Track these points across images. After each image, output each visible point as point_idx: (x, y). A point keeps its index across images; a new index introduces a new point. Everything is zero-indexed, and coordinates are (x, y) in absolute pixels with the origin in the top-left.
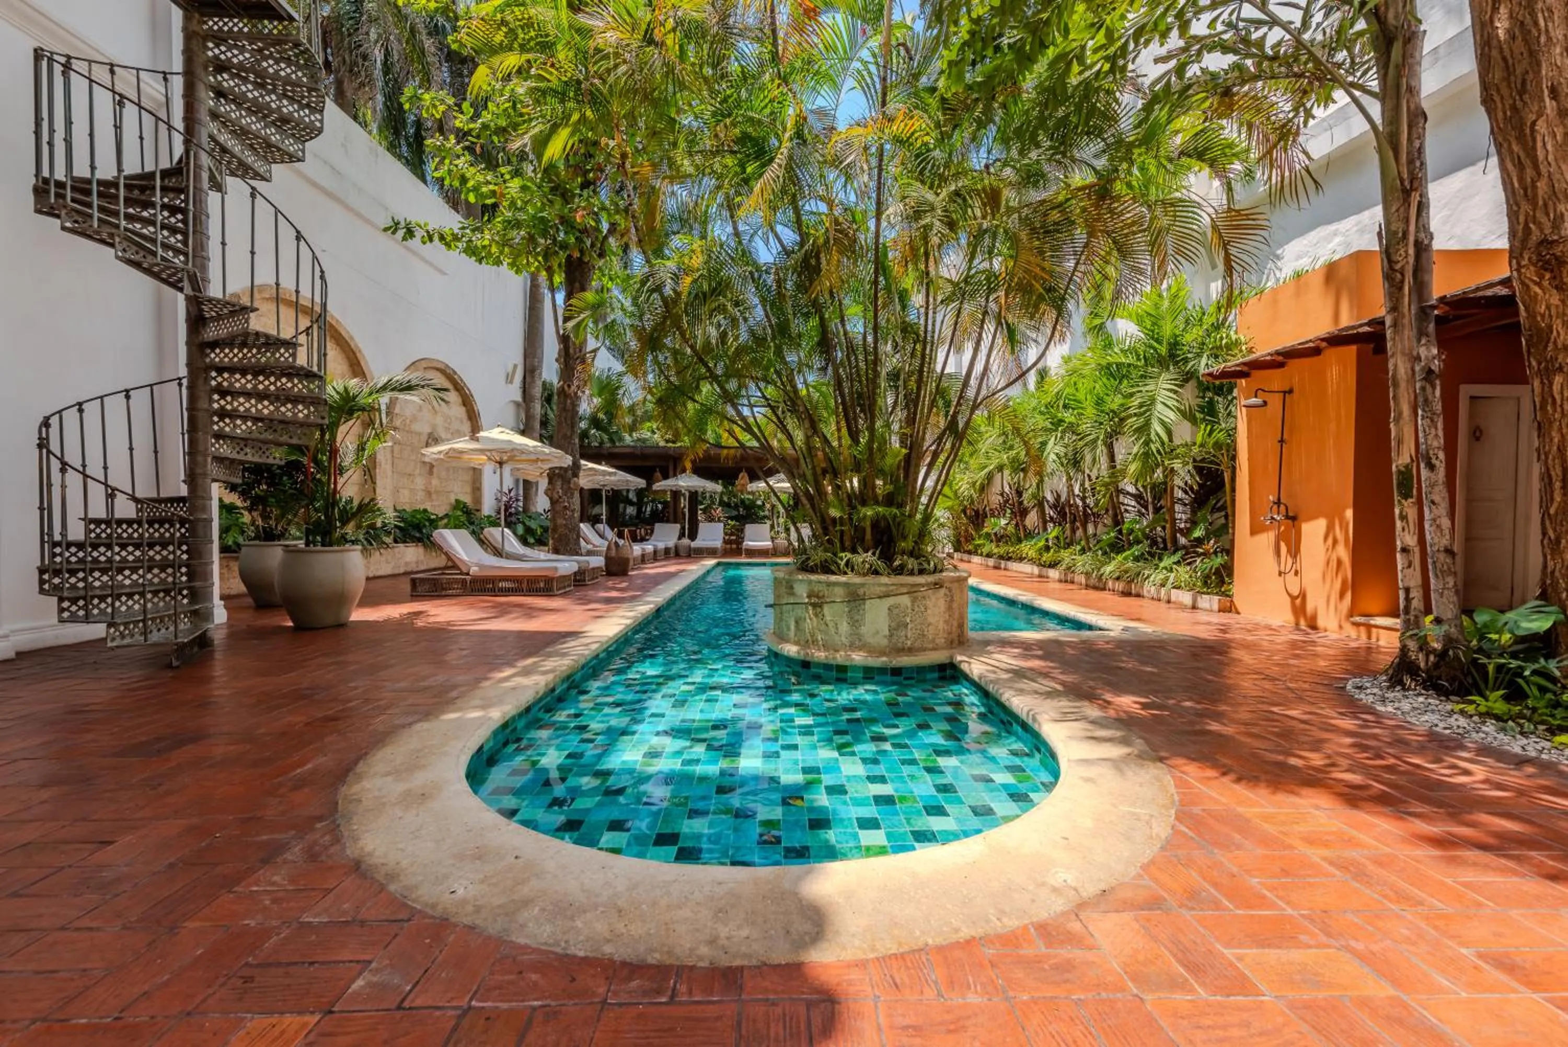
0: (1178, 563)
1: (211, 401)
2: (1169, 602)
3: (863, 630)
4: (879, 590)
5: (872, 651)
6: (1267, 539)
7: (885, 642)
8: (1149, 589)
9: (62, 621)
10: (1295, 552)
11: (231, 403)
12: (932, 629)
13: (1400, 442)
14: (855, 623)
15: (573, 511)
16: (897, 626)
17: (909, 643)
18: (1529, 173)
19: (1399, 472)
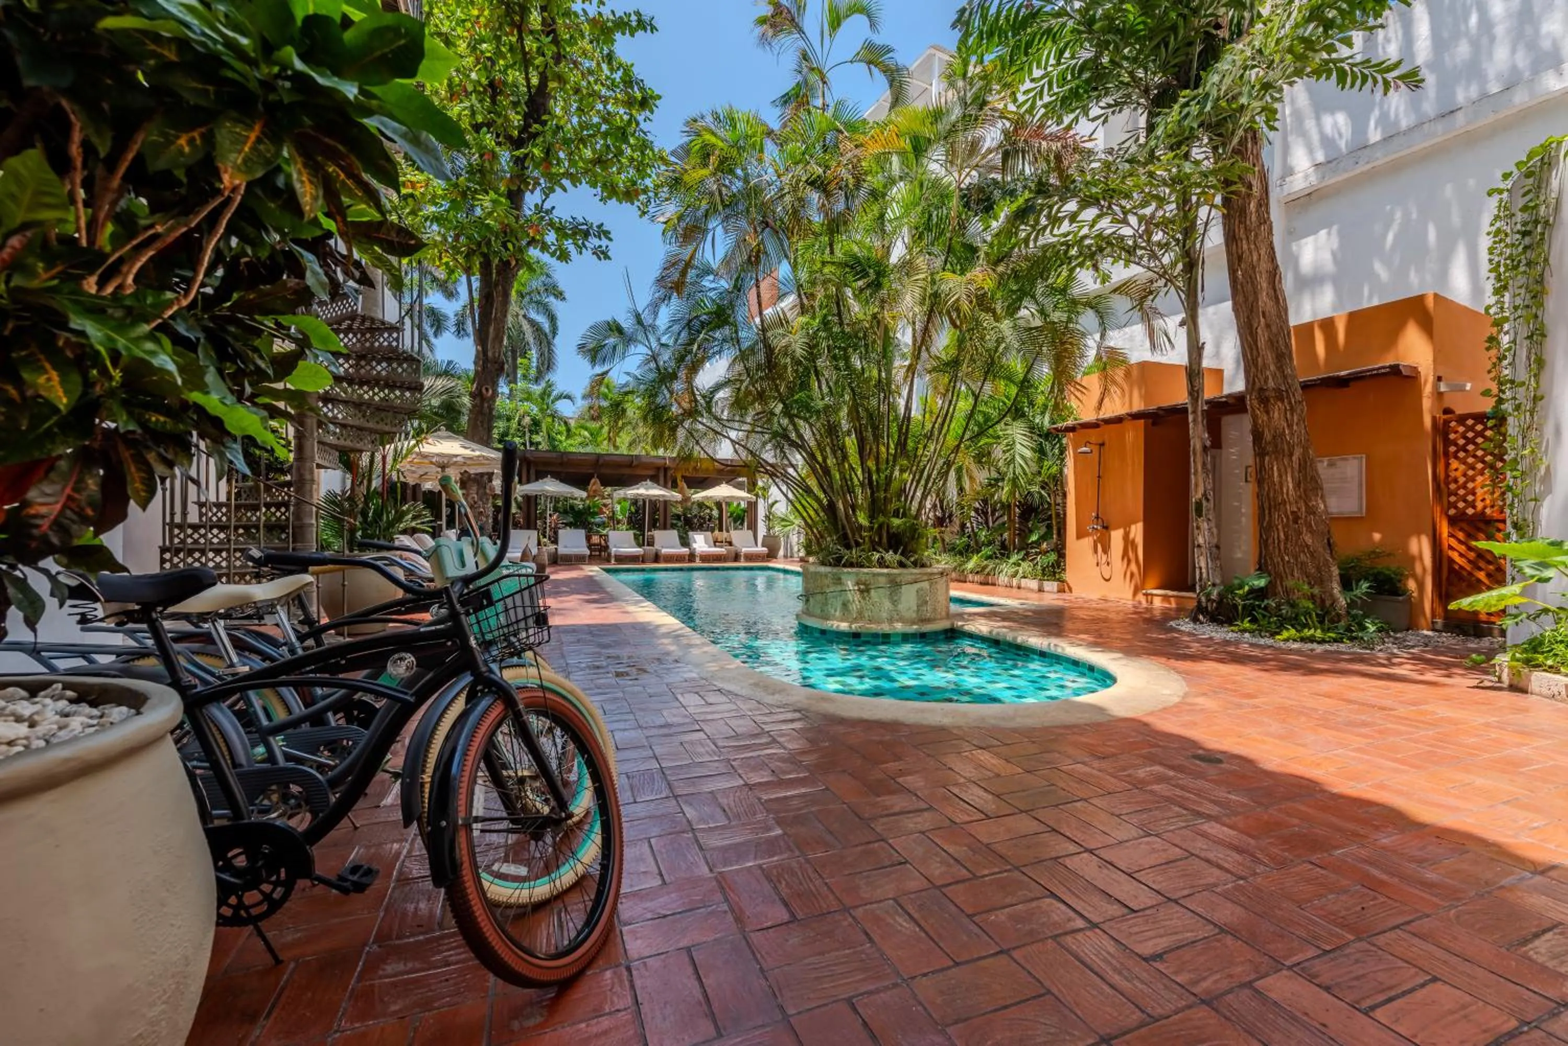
0: (1023, 560)
2: (1019, 588)
4: (910, 578)
5: (905, 622)
6: (1088, 542)
7: (914, 615)
8: (1003, 579)
10: (1105, 551)
11: (332, 411)
12: (940, 605)
13: (1196, 485)
14: (895, 603)
15: (487, 517)
16: (922, 603)
17: (928, 615)
18: (1255, 352)
19: (1197, 503)
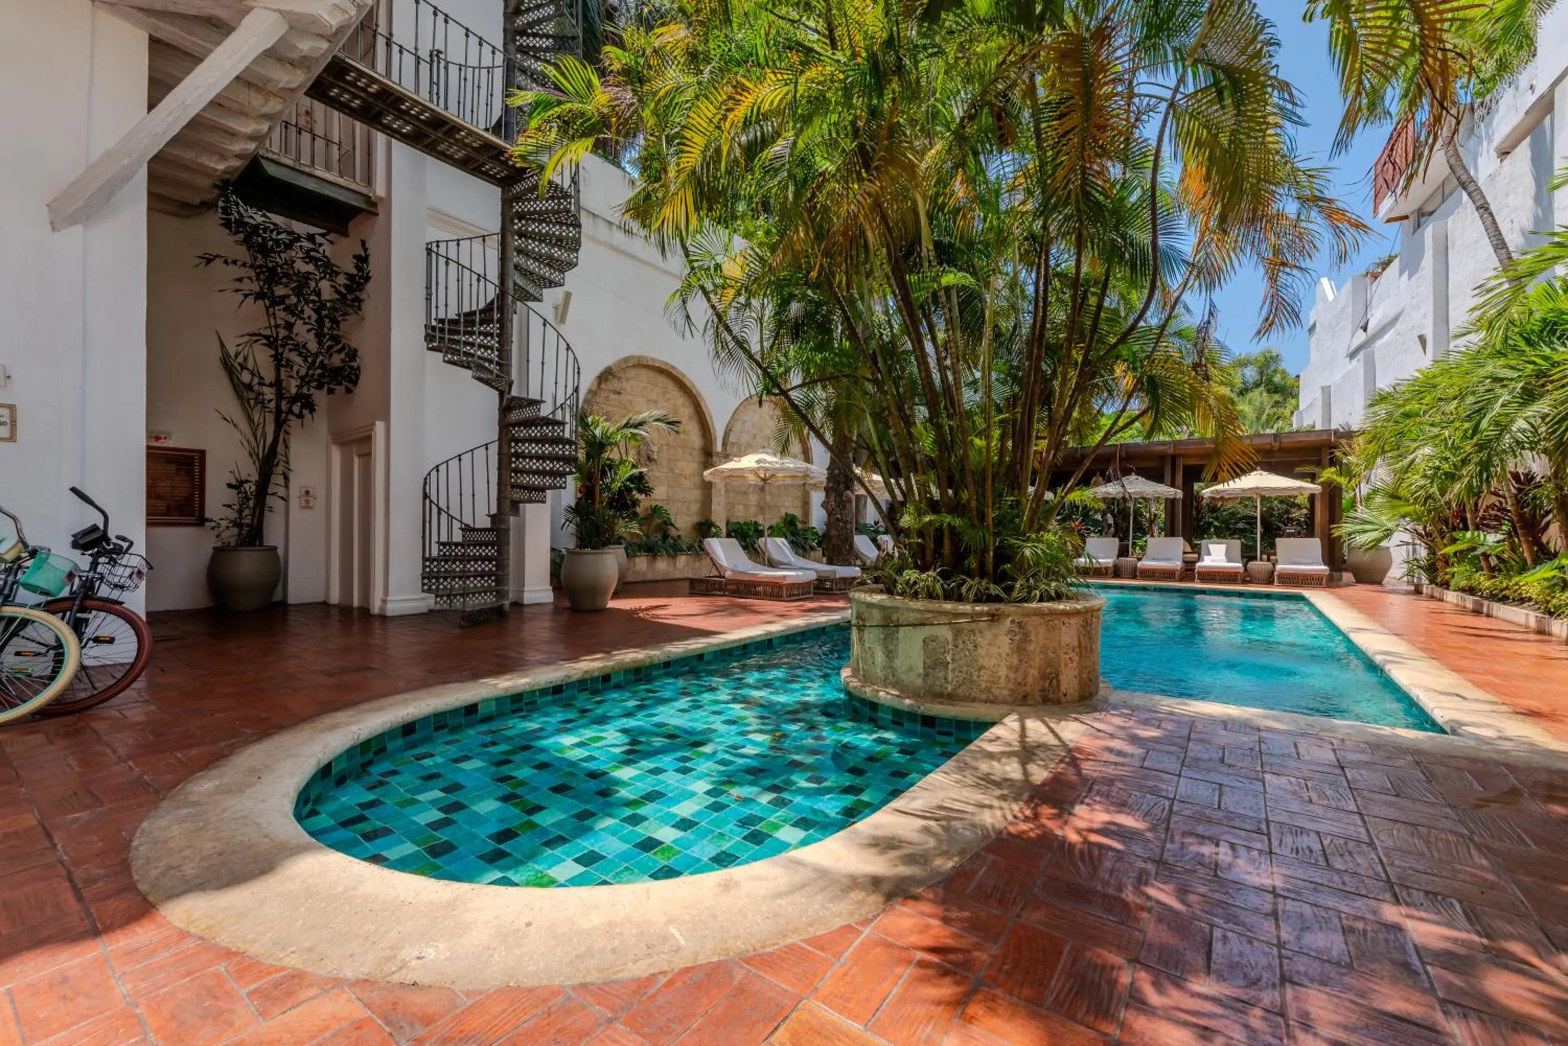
1: (510, 447)
3: (897, 663)
4: (913, 616)
5: (905, 690)
7: (919, 682)
9: (423, 591)
12: (985, 674)
14: (890, 654)
15: (846, 522)
16: (934, 663)
17: (950, 688)
